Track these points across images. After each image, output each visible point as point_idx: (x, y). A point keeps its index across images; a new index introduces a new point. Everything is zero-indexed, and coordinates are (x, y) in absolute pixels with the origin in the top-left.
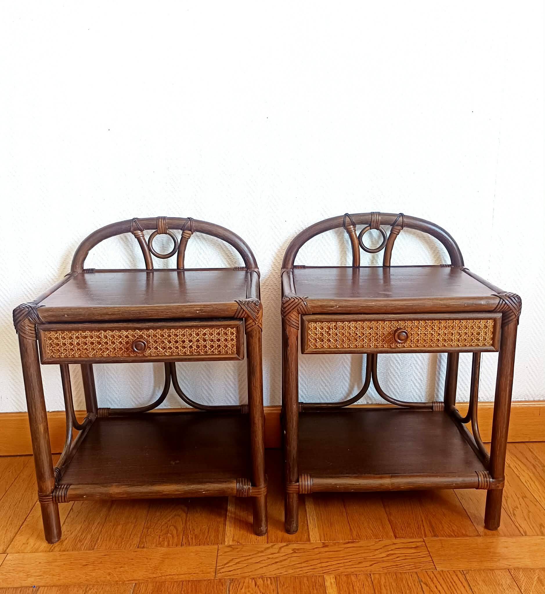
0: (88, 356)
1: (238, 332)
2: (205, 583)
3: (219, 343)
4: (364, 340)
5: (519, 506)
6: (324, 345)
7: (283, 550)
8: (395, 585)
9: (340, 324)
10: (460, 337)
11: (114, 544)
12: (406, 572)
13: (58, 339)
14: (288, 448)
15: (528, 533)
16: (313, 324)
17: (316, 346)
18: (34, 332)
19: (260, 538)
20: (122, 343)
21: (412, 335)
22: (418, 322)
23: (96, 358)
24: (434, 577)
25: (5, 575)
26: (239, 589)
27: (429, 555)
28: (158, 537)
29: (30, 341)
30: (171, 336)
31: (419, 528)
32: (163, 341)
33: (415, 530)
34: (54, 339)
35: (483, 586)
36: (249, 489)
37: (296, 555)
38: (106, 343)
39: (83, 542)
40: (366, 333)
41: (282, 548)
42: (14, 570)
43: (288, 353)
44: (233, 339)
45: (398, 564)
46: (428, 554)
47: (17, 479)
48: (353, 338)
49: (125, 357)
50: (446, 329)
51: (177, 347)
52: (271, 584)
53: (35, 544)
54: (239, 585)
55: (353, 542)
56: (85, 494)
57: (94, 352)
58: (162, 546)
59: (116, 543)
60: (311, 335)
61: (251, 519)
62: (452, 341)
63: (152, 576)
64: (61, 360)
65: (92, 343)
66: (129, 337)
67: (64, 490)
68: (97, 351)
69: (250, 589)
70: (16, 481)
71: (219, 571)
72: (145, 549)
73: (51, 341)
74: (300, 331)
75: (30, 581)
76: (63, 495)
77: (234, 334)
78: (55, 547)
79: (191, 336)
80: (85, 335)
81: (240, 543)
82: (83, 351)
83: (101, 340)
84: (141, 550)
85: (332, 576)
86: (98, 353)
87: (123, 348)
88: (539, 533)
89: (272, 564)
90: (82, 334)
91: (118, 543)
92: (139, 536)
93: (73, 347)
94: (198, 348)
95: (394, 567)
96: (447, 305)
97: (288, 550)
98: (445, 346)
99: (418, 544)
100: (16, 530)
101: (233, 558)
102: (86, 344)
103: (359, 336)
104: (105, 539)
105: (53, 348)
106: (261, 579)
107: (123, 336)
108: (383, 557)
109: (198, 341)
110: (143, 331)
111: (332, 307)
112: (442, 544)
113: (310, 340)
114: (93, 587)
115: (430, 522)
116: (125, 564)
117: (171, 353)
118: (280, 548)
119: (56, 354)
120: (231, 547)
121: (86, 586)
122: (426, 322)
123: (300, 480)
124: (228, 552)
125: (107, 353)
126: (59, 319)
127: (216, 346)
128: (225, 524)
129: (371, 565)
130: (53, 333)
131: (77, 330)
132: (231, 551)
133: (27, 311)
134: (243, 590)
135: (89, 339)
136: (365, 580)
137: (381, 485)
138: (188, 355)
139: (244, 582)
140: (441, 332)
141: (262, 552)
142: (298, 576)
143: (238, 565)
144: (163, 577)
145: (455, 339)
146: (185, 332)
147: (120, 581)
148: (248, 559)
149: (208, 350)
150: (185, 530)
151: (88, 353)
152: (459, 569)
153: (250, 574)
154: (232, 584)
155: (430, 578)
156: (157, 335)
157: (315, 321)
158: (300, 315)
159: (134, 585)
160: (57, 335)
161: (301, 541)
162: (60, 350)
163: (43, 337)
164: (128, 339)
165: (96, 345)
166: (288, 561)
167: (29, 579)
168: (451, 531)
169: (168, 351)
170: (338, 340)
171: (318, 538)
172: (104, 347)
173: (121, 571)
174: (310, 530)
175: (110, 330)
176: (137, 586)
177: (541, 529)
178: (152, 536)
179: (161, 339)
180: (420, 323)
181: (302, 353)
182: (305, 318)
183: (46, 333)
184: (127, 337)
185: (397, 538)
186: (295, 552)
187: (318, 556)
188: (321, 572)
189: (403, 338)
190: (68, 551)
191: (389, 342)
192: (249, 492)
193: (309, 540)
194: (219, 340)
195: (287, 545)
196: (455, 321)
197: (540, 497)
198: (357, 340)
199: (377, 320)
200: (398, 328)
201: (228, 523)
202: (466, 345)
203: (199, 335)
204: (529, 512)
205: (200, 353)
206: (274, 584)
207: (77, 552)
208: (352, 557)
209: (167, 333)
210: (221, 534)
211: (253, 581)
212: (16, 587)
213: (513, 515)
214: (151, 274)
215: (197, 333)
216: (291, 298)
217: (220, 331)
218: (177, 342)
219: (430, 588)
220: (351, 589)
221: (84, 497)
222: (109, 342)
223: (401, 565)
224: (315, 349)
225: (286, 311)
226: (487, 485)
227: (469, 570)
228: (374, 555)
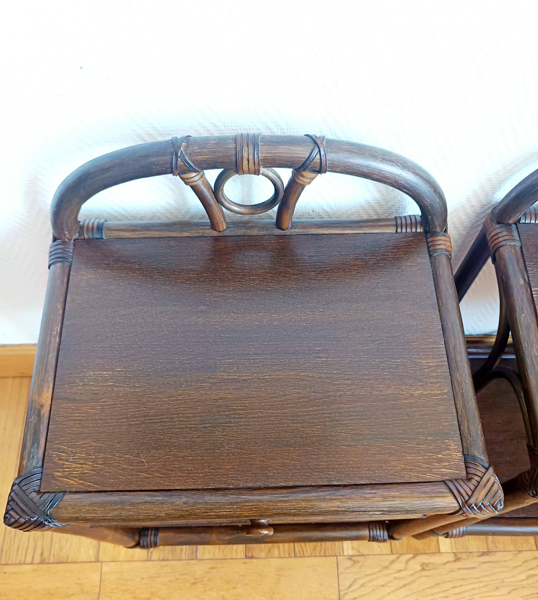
7: (409, 564)
37: (425, 573)
55: (487, 554)
89: (401, 587)
97: (415, 565)
101: (355, 577)
108: (522, 580)
116: (237, 583)
120: (351, 560)
124: (349, 567)
129: (509, 593)
132: (352, 566)
141: (386, 568)
143: (362, 589)
148: (372, 580)
166: (417, 583)
186: (423, 569)
187: (449, 577)
193: (439, 550)
195: (414, 557)
208: (489, 578)
228: (512, 577)
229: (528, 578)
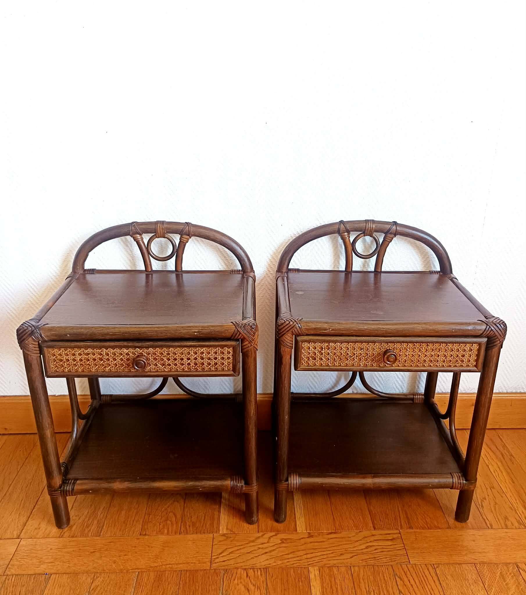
0: (91, 371)
1: (234, 351)
2: (201, 573)
3: (216, 361)
4: (354, 360)
5: (487, 497)
6: (316, 363)
7: (272, 539)
8: (373, 578)
9: (332, 344)
10: (446, 358)
11: (118, 531)
12: (383, 565)
13: (61, 355)
14: (279, 452)
15: (494, 527)
16: (306, 344)
17: (309, 364)
18: (38, 349)
19: (251, 526)
20: (123, 360)
21: (400, 356)
22: (407, 344)
23: (98, 373)
24: (408, 571)
25: (19, 561)
26: (232, 580)
27: (404, 547)
28: (159, 524)
29: (34, 357)
30: (169, 354)
31: (395, 519)
32: (162, 359)
33: (392, 520)
34: (57, 355)
35: (452, 581)
36: (242, 486)
37: (284, 545)
38: (108, 360)
39: (90, 528)
40: (357, 353)
41: (271, 538)
42: (27, 556)
43: (282, 370)
44: (229, 357)
45: (376, 556)
46: (402, 547)
47: (28, 458)
48: (344, 357)
49: (126, 372)
50: (433, 351)
51: (175, 364)
52: (261, 575)
53: (46, 529)
54: (232, 576)
55: (335, 533)
56: (91, 490)
57: (96, 367)
58: (162, 534)
59: (120, 530)
60: (304, 354)
61: (243, 507)
62: (438, 362)
63: (153, 565)
64: (65, 374)
65: (94, 360)
66: (129, 355)
67: (71, 484)
68: (99, 367)
69: (242, 580)
70: (27, 461)
71: (214, 561)
72: (147, 537)
73: (55, 357)
74: (293, 350)
75: (42, 568)
76: (70, 490)
77: (230, 353)
78: (64, 533)
79: (189, 355)
80: (88, 352)
81: (234, 532)
82: (86, 366)
83: (103, 357)
84: (143, 537)
85: (316, 568)
86: (100, 368)
87: (124, 364)
88: (503, 525)
89: (262, 554)
90: (85, 351)
91: (122, 530)
92: (141, 522)
93: (76, 363)
94: (196, 365)
95: (372, 559)
96: (435, 331)
97: (276, 540)
98: (431, 366)
99: (395, 536)
100: (29, 514)
101: (226, 547)
102: (89, 360)
103: (350, 356)
104: (110, 525)
105: (57, 363)
106: (252, 570)
107: (124, 353)
108: (362, 549)
109: (196, 359)
110: (143, 350)
111: (326, 329)
112: (416, 537)
113: (303, 359)
114: (100, 575)
115: (406, 514)
116: (129, 552)
117: (171, 369)
118: (270, 538)
119: (60, 369)
120: (225, 536)
121: (94, 574)
122: (414, 345)
123: (289, 479)
124: (223, 541)
125: (108, 368)
126: (62, 338)
127: (213, 363)
128: (220, 512)
129: (352, 557)
130: (56, 350)
131: (79, 347)
132: (225, 540)
133: (31, 330)
134: (236, 581)
135: (91, 356)
136: (346, 573)
137: (364, 484)
138: (186, 371)
139: (237, 573)
140: (428, 354)
141: (253, 541)
142: (285, 567)
143: (231, 555)
144: (164, 566)
145: (441, 360)
146: (183, 351)
147: (124, 570)
148: (240, 549)
149: (205, 366)
150: (183, 516)
151: (91, 368)
152: (431, 563)
153: (241, 564)
154: (226, 575)
155: (404, 572)
156: (157, 353)
157: (309, 342)
158: (294, 336)
159: (137, 573)
160: (60, 351)
161: (288, 530)
162: (64, 365)
163: (47, 354)
164: (129, 356)
165: (98, 361)
166: (276, 551)
167: (42, 566)
168: (424, 523)
169: (167, 367)
170: (330, 358)
171: (304, 528)
172: (106, 363)
173: (125, 559)
174: (297, 519)
175: (111, 348)
176: (140, 574)
177: (506, 521)
178: (153, 522)
179: (160, 357)
180: (409, 346)
181: (295, 370)
182: (299, 338)
183: (50, 350)
184: (127, 354)
185: (376, 529)
186: (283, 542)
187: (303, 547)
188: (306, 564)
189: (392, 360)
190: (76, 537)
191: (378, 361)
192: (242, 490)
193: (296, 531)
194: (216, 358)
195: (276, 535)
196: (442, 344)
197: (506, 487)
198: (348, 360)
199: (368, 342)
200: (387, 350)
201: (222, 510)
202: (450, 366)
203: (196, 354)
204: (496, 503)
205: (198, 369)
206: (263, 575)
207: (85, 539)
208: (335, 548)
209: (167, 351)
210: (216, 521)
211: (245, 572)
212: (30, 574)
213: (481, 507)
214: (150, 276)
215: (195, 352)
216: (286, 320)
217: (217, 350)
218: (175, 359)
219: (403, 582)
220: (333, 583)
221: (90, 491)
222: (110, 359)
223: (378, 558)
224: (307, 366)
225: (281, 333)
226: (461, 486)
227: (439, 564)
228: (355, 547)
229: (367, 547)
